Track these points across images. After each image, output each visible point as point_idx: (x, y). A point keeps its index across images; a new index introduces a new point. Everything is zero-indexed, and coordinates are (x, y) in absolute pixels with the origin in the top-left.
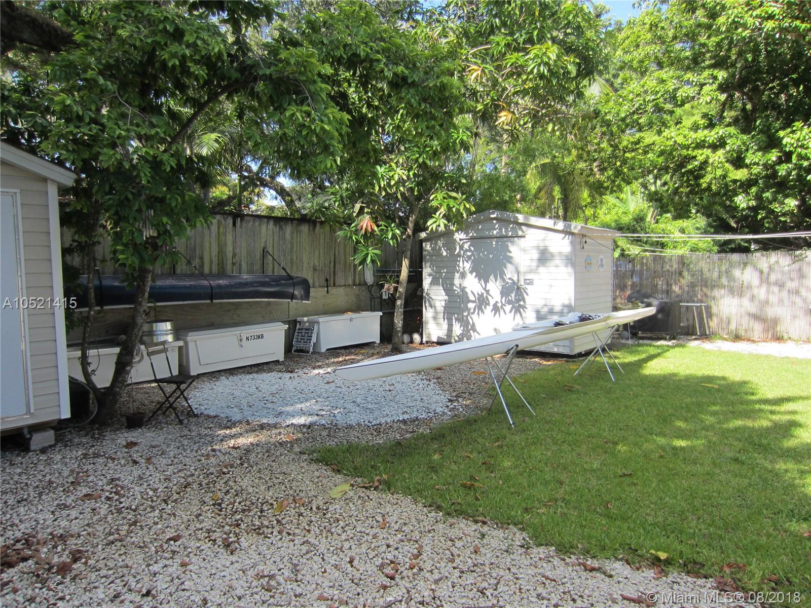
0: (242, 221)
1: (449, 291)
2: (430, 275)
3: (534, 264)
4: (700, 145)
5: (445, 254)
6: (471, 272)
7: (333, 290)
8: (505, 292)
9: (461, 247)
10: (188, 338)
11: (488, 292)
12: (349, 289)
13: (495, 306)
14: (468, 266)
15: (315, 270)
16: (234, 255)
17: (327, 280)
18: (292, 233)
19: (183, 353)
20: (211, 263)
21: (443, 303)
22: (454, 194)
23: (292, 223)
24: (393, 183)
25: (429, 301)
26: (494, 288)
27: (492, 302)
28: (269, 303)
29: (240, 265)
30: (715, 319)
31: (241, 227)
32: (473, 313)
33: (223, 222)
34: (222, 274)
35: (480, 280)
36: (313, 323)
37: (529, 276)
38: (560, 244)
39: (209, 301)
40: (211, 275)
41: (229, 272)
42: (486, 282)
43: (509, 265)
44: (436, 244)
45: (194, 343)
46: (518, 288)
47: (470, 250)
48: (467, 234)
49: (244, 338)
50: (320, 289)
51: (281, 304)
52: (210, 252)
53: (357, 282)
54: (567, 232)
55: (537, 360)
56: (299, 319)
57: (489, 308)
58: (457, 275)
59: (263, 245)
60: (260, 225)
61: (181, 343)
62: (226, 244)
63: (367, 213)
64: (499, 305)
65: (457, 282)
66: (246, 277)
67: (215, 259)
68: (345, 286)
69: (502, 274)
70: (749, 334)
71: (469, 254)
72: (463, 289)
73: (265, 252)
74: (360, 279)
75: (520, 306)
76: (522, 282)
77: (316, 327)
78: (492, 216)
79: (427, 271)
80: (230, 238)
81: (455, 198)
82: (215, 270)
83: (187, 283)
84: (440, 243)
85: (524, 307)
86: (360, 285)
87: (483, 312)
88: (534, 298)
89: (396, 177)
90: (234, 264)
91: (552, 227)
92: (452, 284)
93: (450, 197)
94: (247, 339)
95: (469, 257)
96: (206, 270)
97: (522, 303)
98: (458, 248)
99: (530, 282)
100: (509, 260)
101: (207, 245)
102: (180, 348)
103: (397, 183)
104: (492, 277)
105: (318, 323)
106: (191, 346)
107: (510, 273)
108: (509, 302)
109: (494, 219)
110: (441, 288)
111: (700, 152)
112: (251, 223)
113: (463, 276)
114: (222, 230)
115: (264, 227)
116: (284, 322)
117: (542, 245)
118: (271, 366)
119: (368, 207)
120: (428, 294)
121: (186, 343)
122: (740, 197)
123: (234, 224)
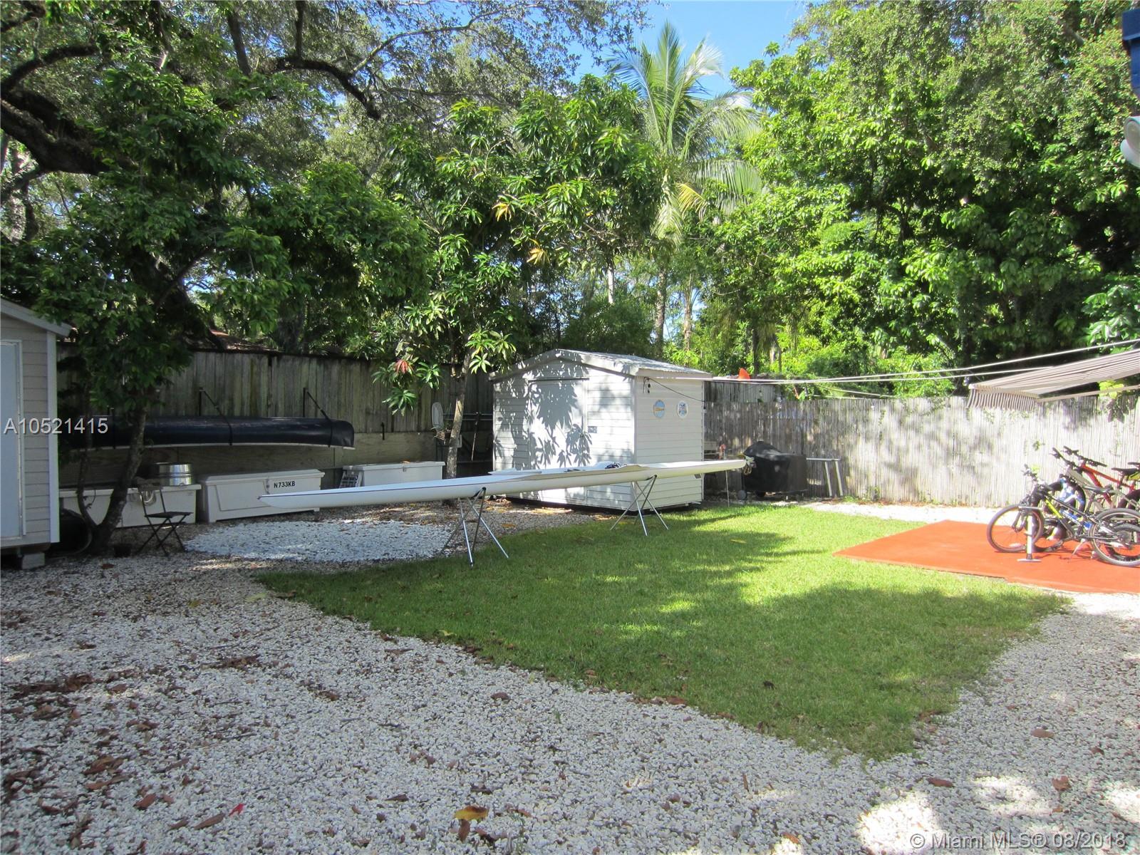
0: (278, 360)
1: (518, 438)
2: (500, 419)
3: (596, 408)
4: (826, 272)
5: (514, 395)
6: (539, 417)
7: (391, 437)
8: (570, 441)
9: (530, 389)
10: (208, 482)
11: (554, 439)
12: (410, 436)
13: (561, 454)
14: (535, 408)
15: (368, 413)
16: (269, 396)
17: (383, 425)
18: (340, 373)
19: (201, 497)
20: (243, 404)
21: (512, 453)
22: (495, 334)
23: (340, 362)
24: (428, 322)
25: (499, 451)
26: (561, 434)
27: (558, 451)
28: (310, 449)
29: (276, 407)
30: (852, 473)
31: (278, 366)
32: (540, 462)
33: (257, 361)
34: (255, 416)
35: (546, 426)
36: (357, 471)
37: (593, 423)
38: (620, 386)
39: (227, 444)
40: (242, 418)
41: (262, 413)
42: (553, 428)
43: (573, 408)
44: (506, 385)
45: (213, 488)
46: (582, 437)
47: (538, 392)
48: (535, 374)
49: (271, 484)
50: (375, 435)
51: (324, 449)
52: (242, 391)
53: (423, 427)
54: (625, 374)
55: (597, 516)
56: (345, 467)
57: (556, 457)
58: (525, 421)
59: (304, 386)
60: (300, 364)
61: (199, 487)
62: (260, 385)
63: (409, 352)
64: (565, 454)
65: (525, 428)
66: (280, 419)
67: (247, 401)
68: (407, 432)
69: (568, 419)
70: (889, 495)
71: (536, 396)
72: (531, 435)
73: (306, 394)
74: (426, 425)
75: (584, 455)
76: (586, 429)
77: (360, 476)
78: (558, 355)
79: (497, 414)
80: (264, 379)
81: (495, 338)
82: (247, 413)
83: (204, 424)
84: (510, 383)
85: (588, 456)
86: (426, 431)
87: (549, 462)
88: (597, 446)
89: (432, 316)
90: (268, 406)
91: (612, 368)
92: (521, 430)
93: (490, 336)
94: (276, 485)
95: (537, 399)
96: (237, 412)
97: (586, 452)
98: (526, 388)
99: (593, 429)
100: (574, 402)
101: (238, 385)
102: (199, 493)
103: (433, 323)
104: (558, 424)
105: (363, 471)
106: (211, 491)
107: (575, 420)
108: (574, 451)
109: (560, 358)
110: (510, 435)
111: (824, 280)
112: (290, 362)
113: (531, 420)
114: (255, 369)
115: (305, 367)
116: (321, 471)
117: (604, 386)
118: (302, 516)
119: (411, 345)
120: (498, 441)
121: (205, 487)
122: (877, 333)
123: (270, 364)
